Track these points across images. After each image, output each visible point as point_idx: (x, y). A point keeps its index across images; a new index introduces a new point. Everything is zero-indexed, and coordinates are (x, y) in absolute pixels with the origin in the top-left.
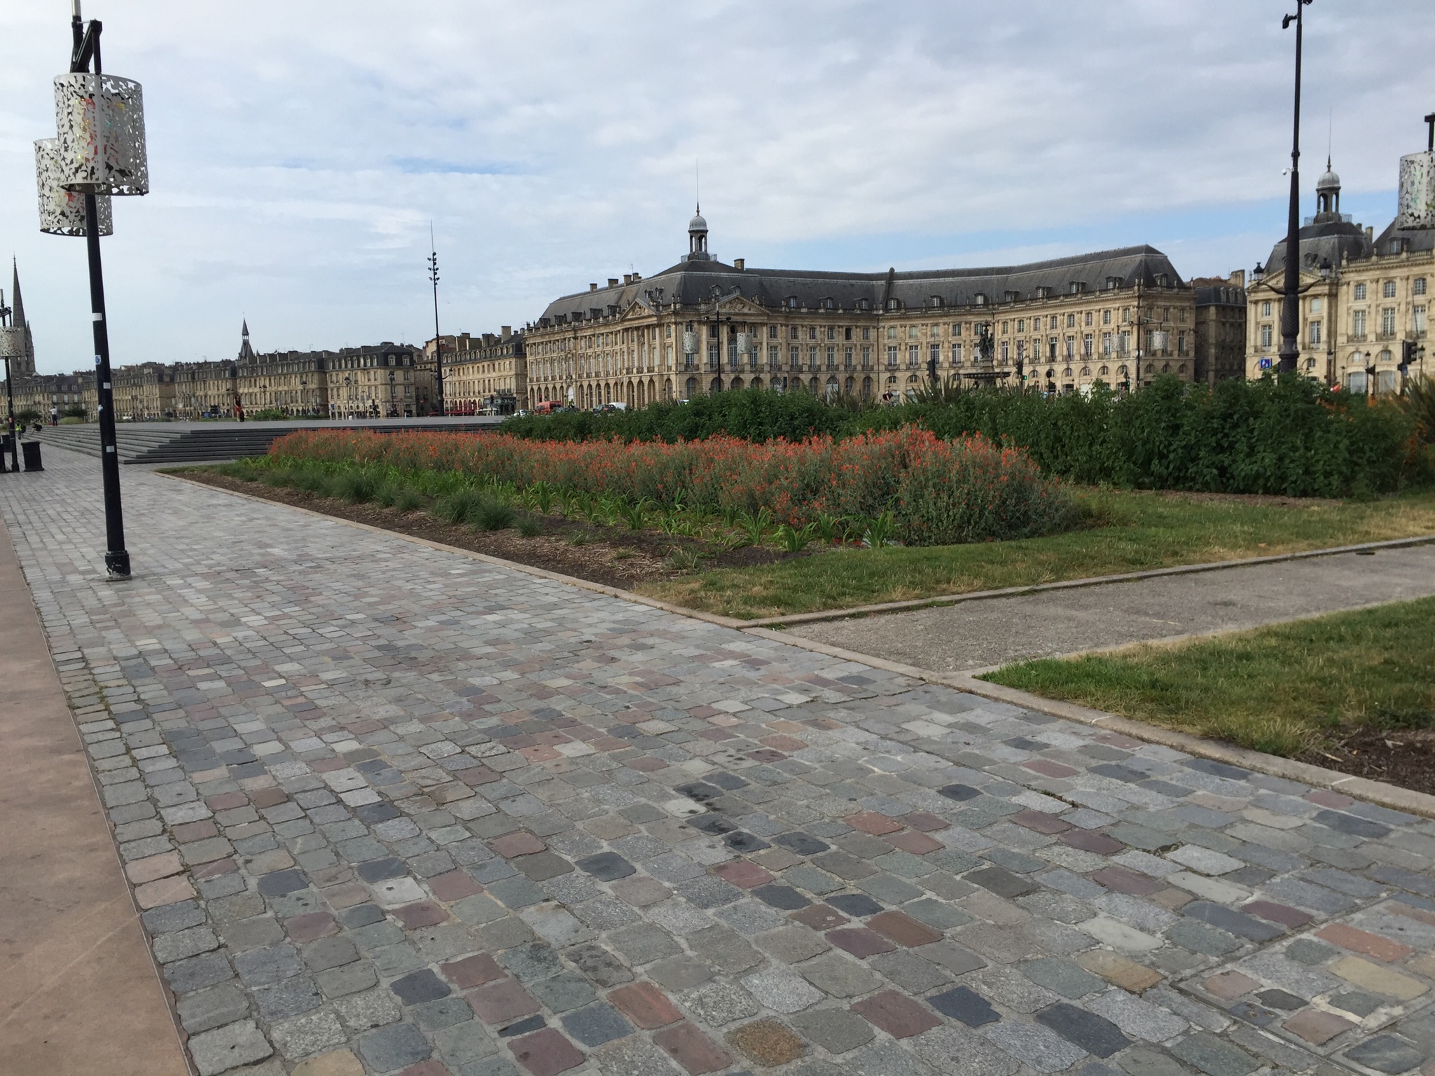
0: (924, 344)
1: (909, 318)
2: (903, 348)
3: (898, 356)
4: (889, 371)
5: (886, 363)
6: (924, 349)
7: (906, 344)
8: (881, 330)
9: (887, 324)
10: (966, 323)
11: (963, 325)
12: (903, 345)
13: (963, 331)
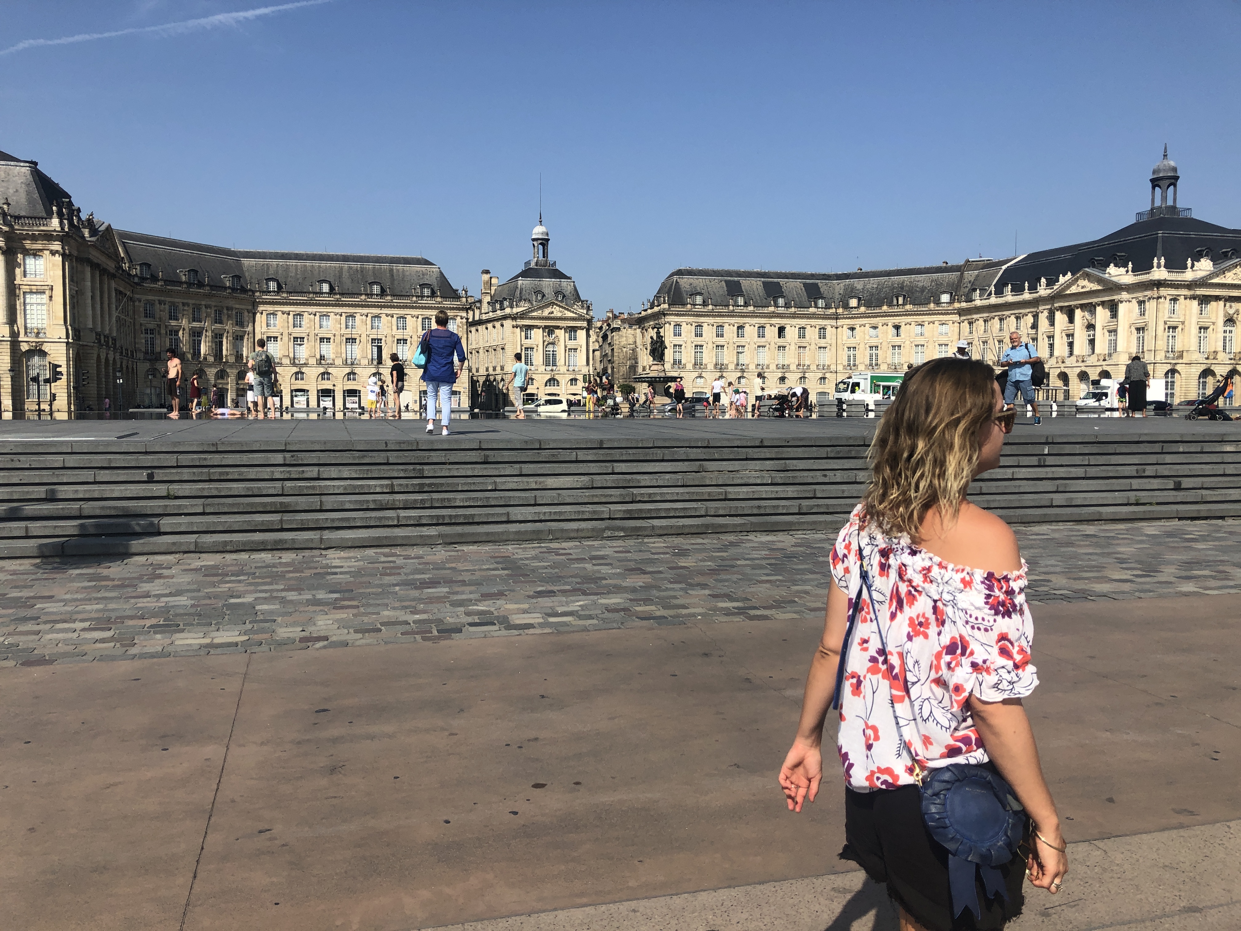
0: (187, 330)
1: (169, 293)
2: (163, 331)
3: (158, 342)
4: (150, 360)
5: (143, 350)
6: (187, 336)
7: (166, 326)
8: (137, 303)
9: (144, 298)
10: (228, 309)
11: (225, 311)
12: (163, 327)
13: (224, 318)
